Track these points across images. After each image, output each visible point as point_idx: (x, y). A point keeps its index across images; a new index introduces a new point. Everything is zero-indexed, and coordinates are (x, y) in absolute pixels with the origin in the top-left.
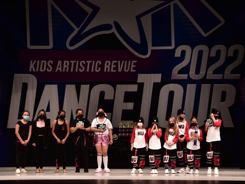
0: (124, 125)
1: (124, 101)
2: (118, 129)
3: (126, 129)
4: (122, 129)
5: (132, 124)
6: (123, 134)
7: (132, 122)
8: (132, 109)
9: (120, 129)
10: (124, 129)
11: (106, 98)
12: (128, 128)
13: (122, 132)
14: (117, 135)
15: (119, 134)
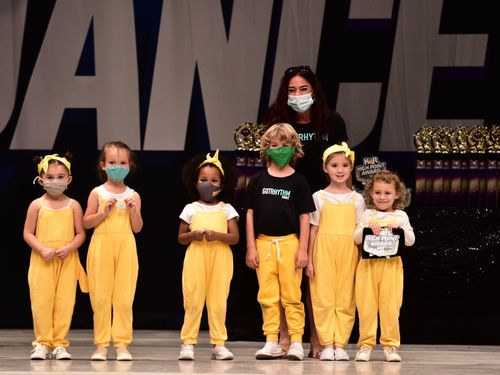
0: (442, 138)
1: (444, 29)
2: (414, 156)
3: (451, 157)
4: (433, 157)
5: (477, 136)
6: (438, 184)
7: (477, 125)
8: (481, 63)
9: (424, 157)
10: (441, 157)
11: (356, 12)
12: (458, 156)
13: (431, 174)
14: (410, 184)
15: (420, 184)
